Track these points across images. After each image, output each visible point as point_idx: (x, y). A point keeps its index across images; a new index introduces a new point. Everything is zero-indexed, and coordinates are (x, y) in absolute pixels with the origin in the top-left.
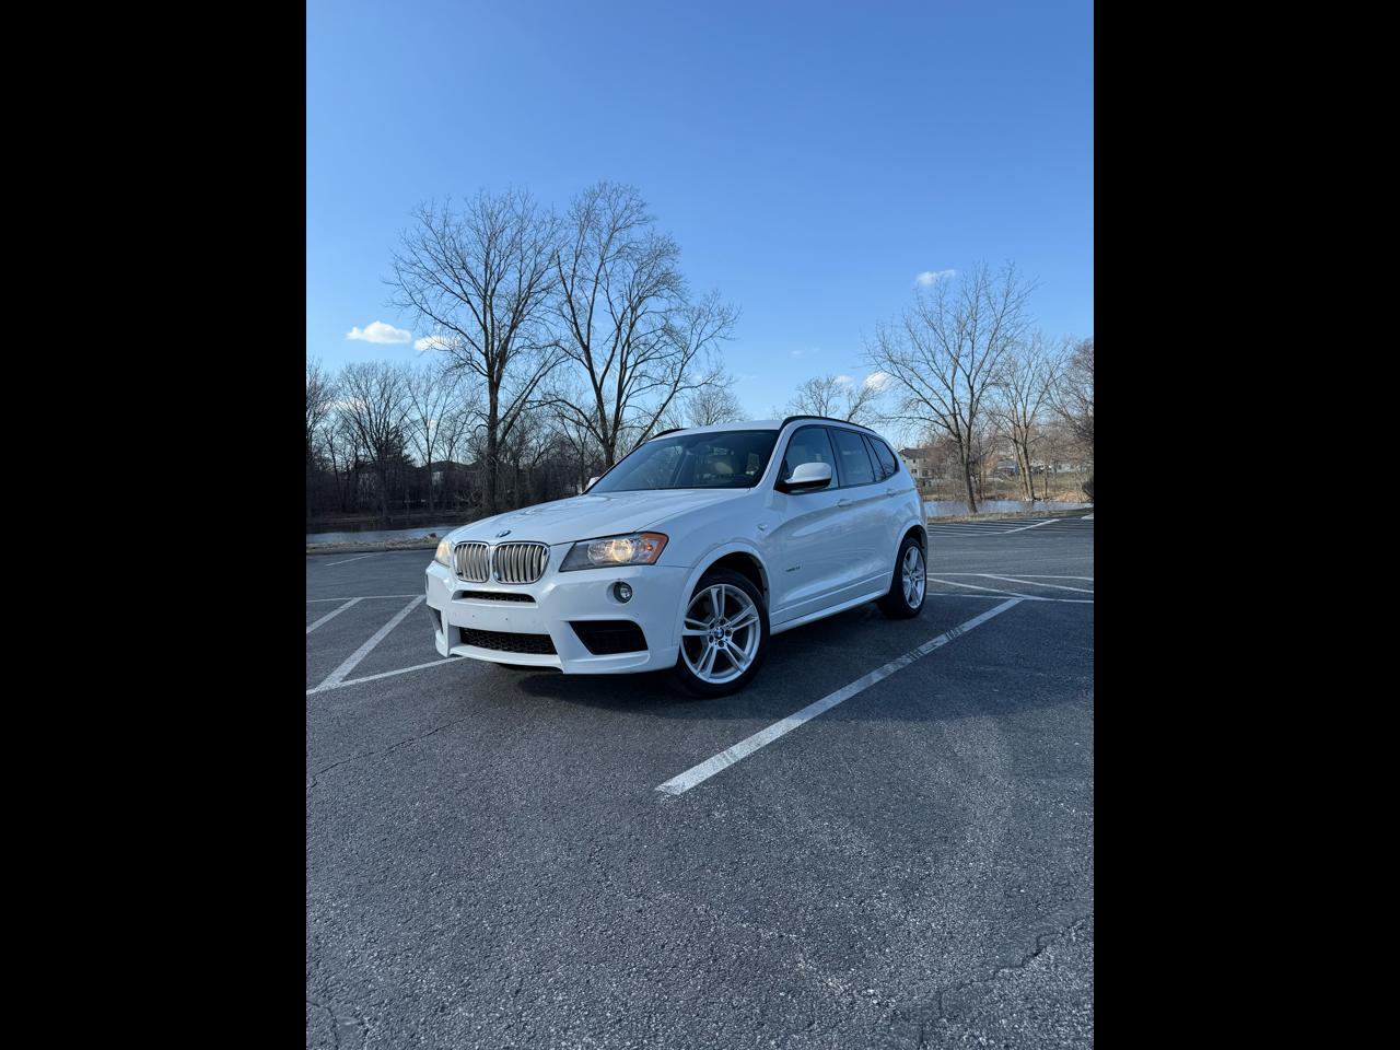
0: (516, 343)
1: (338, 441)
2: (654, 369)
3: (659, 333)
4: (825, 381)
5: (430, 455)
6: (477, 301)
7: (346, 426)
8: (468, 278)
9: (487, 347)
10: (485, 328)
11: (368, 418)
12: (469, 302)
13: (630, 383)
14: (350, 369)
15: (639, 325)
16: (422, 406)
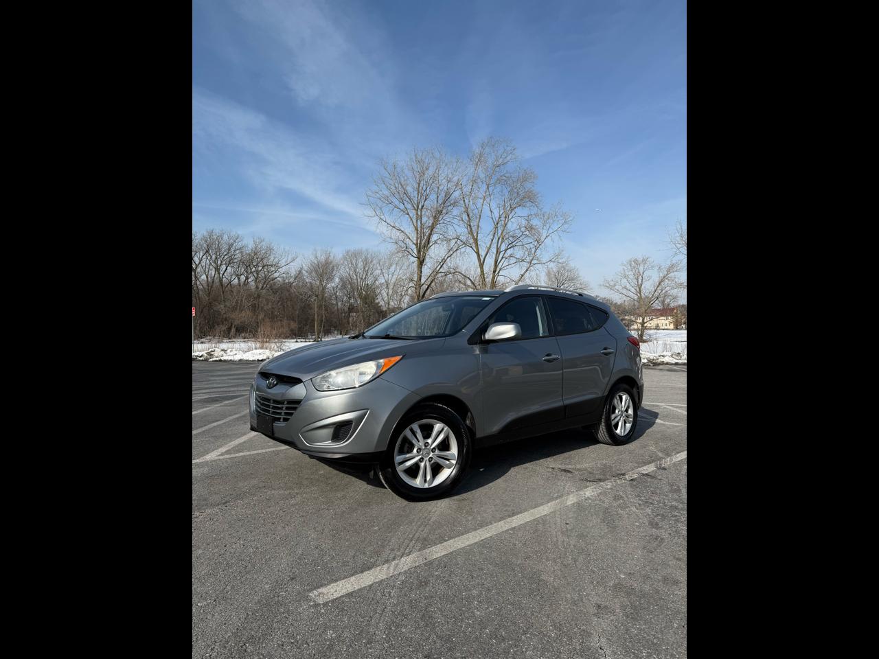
0: (434, 238)
1: (339, 294)
2: (518, 252)
3: (523, 229)
4: (641, 259)
5: (389, 304)
6: (413, 213)
7: (344, 286)
8: (407, 200)
9: (417, 240)
10: (417, 229)
11: (355, 281)
12: (408, 214)
13: (502, 262)
14: (348, 252)
15: (509, 225)
16: (386, 275)
